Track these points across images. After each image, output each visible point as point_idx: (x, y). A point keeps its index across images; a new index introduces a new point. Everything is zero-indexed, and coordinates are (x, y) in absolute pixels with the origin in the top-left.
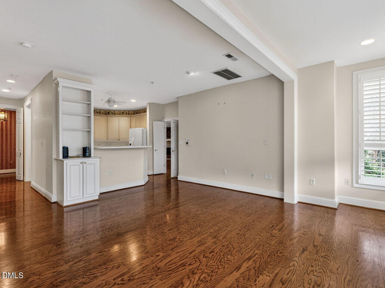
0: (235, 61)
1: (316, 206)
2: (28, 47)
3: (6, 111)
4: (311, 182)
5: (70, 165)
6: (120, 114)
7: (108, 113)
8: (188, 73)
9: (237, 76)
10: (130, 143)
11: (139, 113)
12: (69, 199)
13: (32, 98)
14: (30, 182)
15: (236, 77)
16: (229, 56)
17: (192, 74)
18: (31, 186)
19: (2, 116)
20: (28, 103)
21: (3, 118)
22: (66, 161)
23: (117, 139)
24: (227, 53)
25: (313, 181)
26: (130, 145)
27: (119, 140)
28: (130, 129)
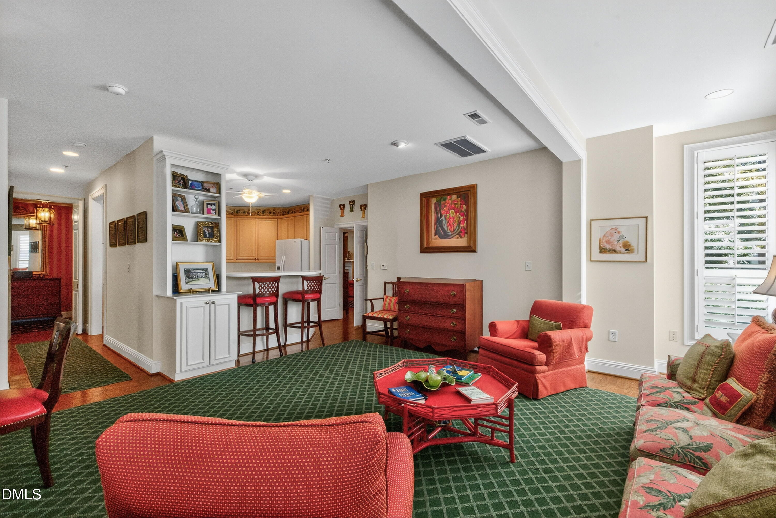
0: (482, 126)
1: (621, 379)
2: (119, 94)
3: (52, 207)
4: (611, 336)
5: (187, 308)
6: (258, 215)
7: (238, 212)
8: (395, 144)
9: (479, 150)
10: (277, 265)
11: (292, 213)
12: (184, 368)
13: (106, 186)
14: (102, 336)
15: (476, 153)
16: (474, 116)
17: (402, 146)
18: (104, 343)
19: (45, 216)
20: (97, 191)
21: (47, 220)
22: (180, 300)
23: (254, 258)
24: (471, 110)
25: (614, 334)
26: (279, 268)
27: (258, 259)
28: (277, 241)
